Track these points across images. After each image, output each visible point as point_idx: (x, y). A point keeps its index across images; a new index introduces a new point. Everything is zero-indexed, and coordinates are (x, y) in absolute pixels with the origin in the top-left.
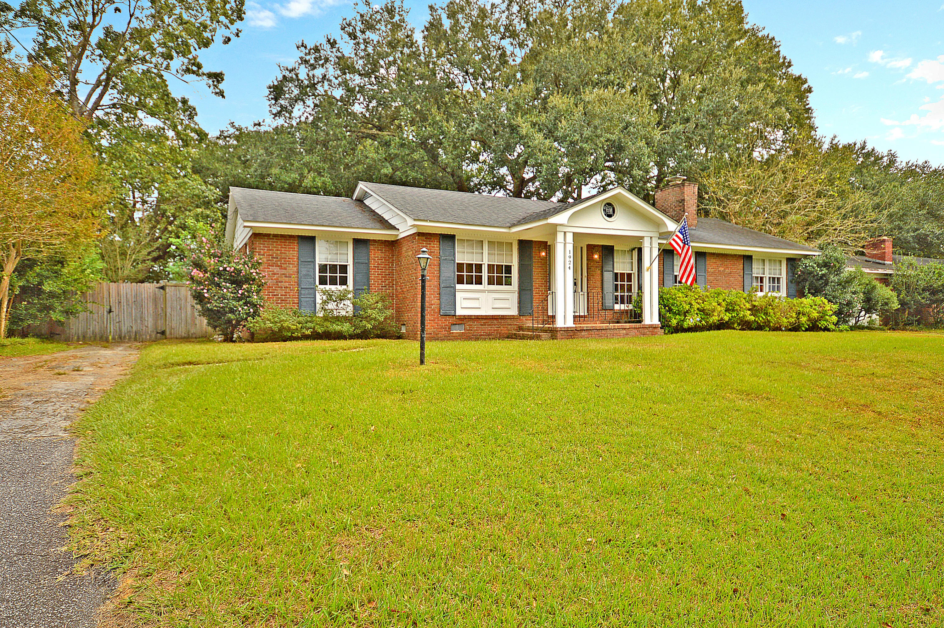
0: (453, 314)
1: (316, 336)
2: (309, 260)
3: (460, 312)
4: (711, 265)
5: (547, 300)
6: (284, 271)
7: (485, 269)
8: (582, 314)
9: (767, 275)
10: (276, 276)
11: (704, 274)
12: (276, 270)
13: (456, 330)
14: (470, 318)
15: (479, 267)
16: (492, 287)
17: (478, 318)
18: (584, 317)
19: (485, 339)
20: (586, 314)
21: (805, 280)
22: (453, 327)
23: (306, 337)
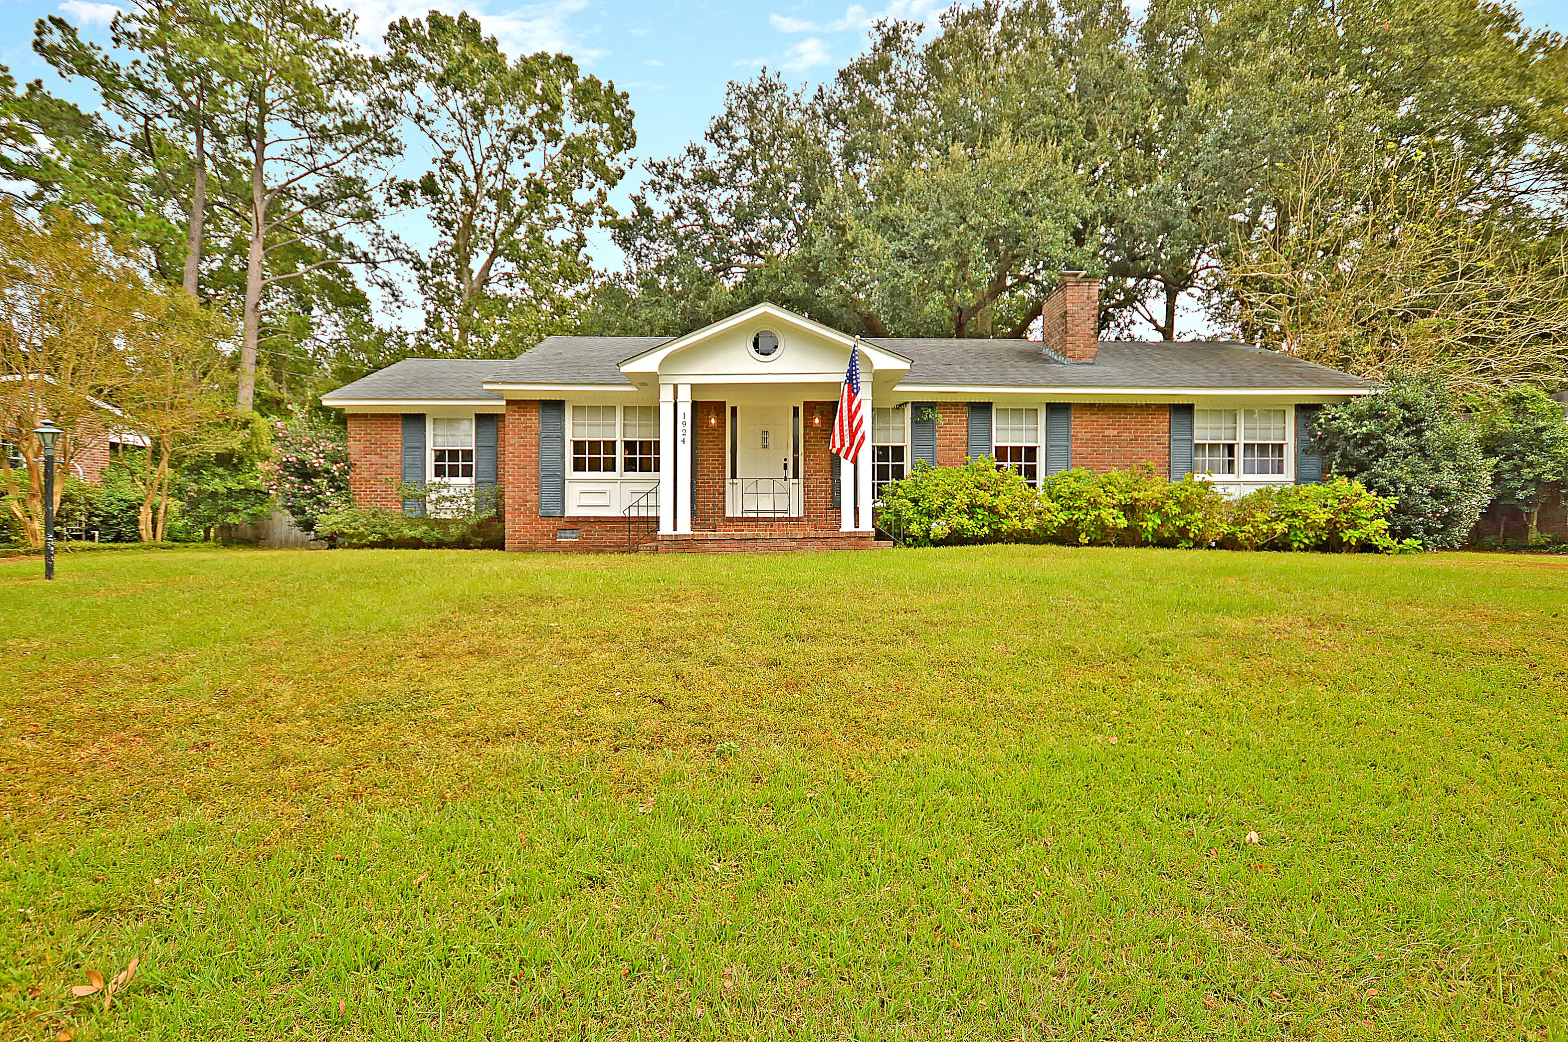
0: (558, 513)
1: (386, 544)
2: (416, 445)
3: (572, 511)
4: (1080, 426)
5: (724, 494)
6: (384, 461)
7: (619, 448)
8: (794, 514)
9: (1241, 441)
10: (374, 467)
11: (1066, 443)
12: (375, 458)
13: (566, 538)
14: (587, 520)
15: (610, 446)
16: (631, 475)
17: (599, 520)
18: (798, 519)
19: (613, 552)
20: (801, 515)
21: (1333, 447)
22: (561, 534)
23: (373, 545)
